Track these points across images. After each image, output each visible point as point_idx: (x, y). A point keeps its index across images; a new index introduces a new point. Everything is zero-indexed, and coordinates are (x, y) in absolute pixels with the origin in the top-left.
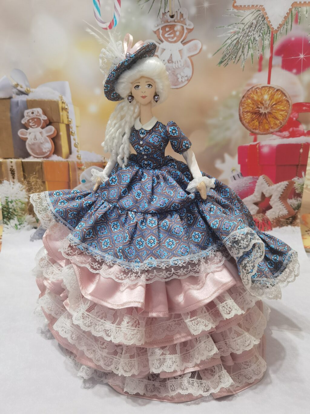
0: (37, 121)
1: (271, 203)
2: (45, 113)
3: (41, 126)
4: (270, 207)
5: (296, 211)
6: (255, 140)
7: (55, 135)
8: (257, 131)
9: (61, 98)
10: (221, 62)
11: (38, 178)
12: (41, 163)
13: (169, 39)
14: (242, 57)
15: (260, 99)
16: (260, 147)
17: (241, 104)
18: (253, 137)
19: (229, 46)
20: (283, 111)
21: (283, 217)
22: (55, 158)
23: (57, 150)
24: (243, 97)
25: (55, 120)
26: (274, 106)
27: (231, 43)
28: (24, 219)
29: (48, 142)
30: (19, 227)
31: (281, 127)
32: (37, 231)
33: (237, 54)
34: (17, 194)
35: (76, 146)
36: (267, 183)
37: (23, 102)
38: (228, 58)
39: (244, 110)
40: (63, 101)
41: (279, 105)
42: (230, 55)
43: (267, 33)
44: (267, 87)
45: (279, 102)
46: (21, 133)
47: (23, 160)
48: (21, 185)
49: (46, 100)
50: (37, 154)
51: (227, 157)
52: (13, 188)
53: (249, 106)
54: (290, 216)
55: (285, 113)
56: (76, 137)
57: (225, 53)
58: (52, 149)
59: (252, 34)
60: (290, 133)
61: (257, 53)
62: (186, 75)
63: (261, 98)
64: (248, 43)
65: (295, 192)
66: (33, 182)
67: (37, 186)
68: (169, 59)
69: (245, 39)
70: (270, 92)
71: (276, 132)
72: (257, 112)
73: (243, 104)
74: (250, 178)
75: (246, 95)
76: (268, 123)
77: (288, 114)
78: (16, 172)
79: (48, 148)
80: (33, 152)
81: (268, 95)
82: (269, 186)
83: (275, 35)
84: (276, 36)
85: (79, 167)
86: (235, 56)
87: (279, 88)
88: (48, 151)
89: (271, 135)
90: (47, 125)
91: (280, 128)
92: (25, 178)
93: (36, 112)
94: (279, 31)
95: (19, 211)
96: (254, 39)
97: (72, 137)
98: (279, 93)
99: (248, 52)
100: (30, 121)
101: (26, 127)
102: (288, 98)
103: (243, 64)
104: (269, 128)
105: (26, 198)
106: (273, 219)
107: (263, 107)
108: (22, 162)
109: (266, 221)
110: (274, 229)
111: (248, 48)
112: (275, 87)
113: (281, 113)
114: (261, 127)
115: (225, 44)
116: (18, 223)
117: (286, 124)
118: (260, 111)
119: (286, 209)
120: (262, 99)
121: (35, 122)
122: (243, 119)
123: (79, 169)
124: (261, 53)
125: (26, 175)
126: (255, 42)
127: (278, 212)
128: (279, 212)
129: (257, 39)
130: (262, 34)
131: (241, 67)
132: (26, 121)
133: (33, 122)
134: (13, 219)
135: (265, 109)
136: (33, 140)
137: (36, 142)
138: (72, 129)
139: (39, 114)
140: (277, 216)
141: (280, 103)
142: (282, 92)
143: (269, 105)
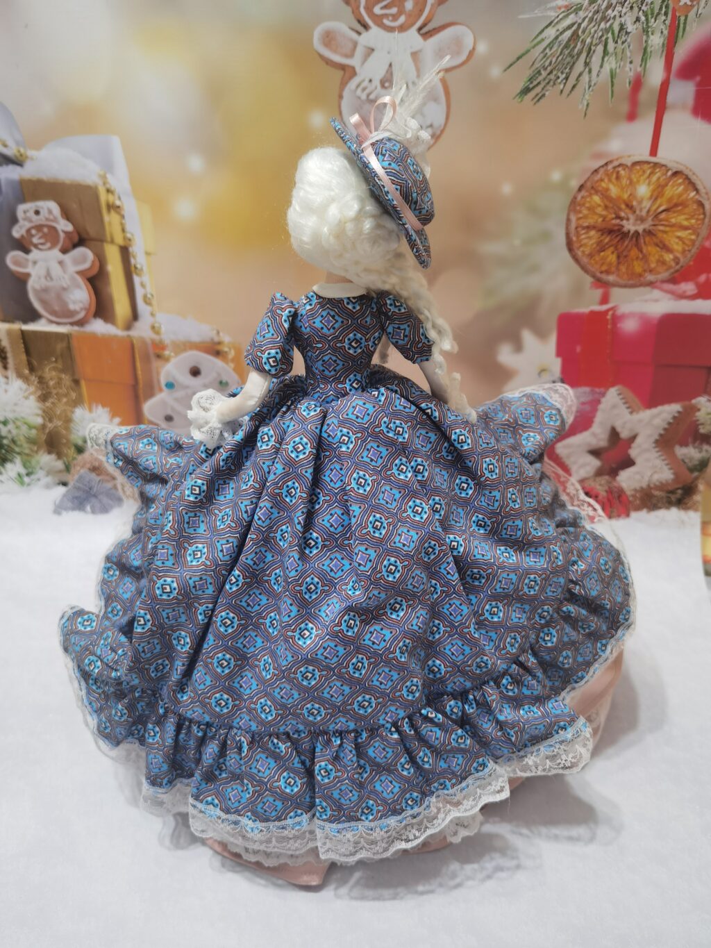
0: (50, 235)
1: (633, 452)
2: (66, 214)
3: (59, 246)
4: (629, 463)
5: (696, 474)
6: (605, 300)
7: (96, 270)
8: (611, 278)
9: (104, 178)
10: (526, 91)
11: (62, 371)
12: (66, 338)
13: (385, 21)
14: (586, 77)
15: (626, 196)
16: (616, 319)
17: (574, 205)
18: (598, 293)
19: (550, 46)
20: (686, 228)
21: (661, 486)
22: (99, 327)
23: (102, 308)
24: (581, 188)
25: (92, 232)
26: (663, 216)
27: (557, 38)
28: (38, 462)
29: (78, 287)
30: (26, 479)
31: (677, 271)
32: (67, 492)
33: (571, 68)
34: (16, 404)
35: (147, 301)
36: (627, 405)
37: (11, 183)
38: (544, 79)
39: (581, 222)
40: (108, 186)
41: (674, 212)
42: (551, 72)
43: (659, 14)
44: (648, 163)
45: (676, 205)
46: (13, 259)
47: (26, 327)
48: (24, 386)
49: (67, 182)
50: (54, 313)
51: (528, 337)
52: (6, 391)
53: (596, 214)
54: (677, 486)
55: (691, 234)
56: (146, 278)
57: (537, 65)
58: (90, 305)
59: (616, 13)
60: (698, 286)
61: (627, 69)
62: (428, 123)
63: (629, 193)
64: (604, 38)
65: (697, 431)
66: (51, 379)
67: (61, 388)
68: (385, 76)
69: (596, 28)
70: (654, 178)
71: (663, 281)
72: (616, 228)
73: (578, 208)
74: (585, 393)
75: (589, 184)
76: (642, 259)
77: (700, 238)
78: (9, 355)
79: (81, 302)
80: (46, 309)
81: (649, 184)
82: (631, 413)
83: (682, 19)
84: (685, 23)
85: (158, 352)
86: (564, 76)
87: (680, 168)
88: (82, 309)
89: (648, 289)
90: (75, 246)
91: (673, 273)
92: (32, 369)
93: (46, 211)
94: (695, 9)
95: (25, 445)
96: (622, 27)
97: (136, 280)
98: (680, 181)
99: (601, 66)
100: (33, 232)
101: (23, 246)
102: (703, 195)
103: (587, 97)
104: (645, 271)
105: (38, 415)
106: (635, 490)
107: (632, 218)
108: (23, 332)
109: (616, 495)
110: (634, 515)
111: (602, 54)
112: (670, 165)
113: (679, 234)
114: (623, 268)
115: (539, 38)
116: (23, 471)
117: (691, 263)
118: (623, 226)
119: (671, 469)
120: (631, 195)
121: (44, 236)
122: (576, 245)
123: (159, 356)
124: (639, 69)
125: (35, 363)
126: (624, 39)
127: (649, 474)
128: (651, 476)
129: (629, 30)
130: (646, 16)
131: (580, 107)
132: (23, 232)
133: (40, 234)
134: (11, 461)
135: (639, 222)
136: (43, 280)
137: (50, 284)
138: (134, 257)
139: (51, 217)
140: (647, 483)
141: (680, 208)
142: (687, 178)
143: (648, 211)
